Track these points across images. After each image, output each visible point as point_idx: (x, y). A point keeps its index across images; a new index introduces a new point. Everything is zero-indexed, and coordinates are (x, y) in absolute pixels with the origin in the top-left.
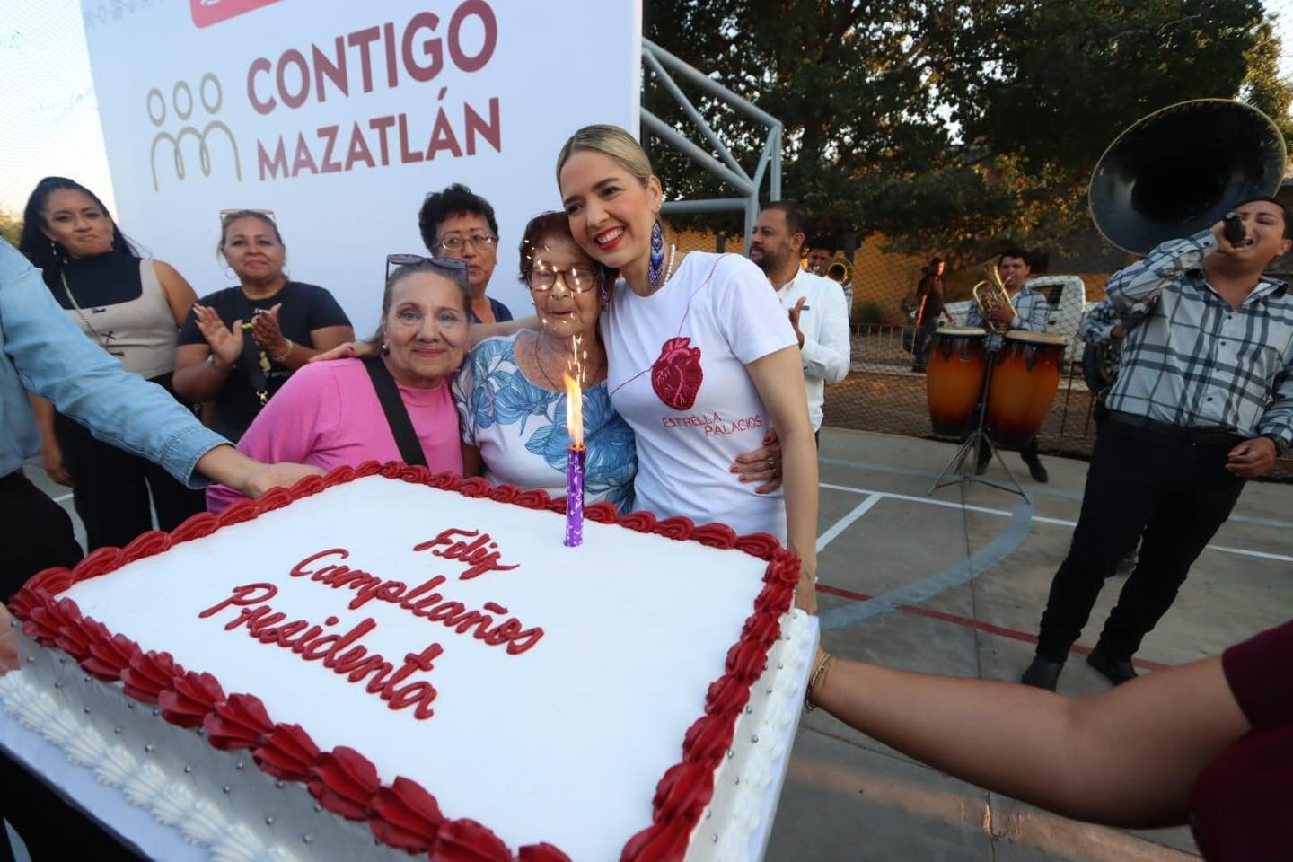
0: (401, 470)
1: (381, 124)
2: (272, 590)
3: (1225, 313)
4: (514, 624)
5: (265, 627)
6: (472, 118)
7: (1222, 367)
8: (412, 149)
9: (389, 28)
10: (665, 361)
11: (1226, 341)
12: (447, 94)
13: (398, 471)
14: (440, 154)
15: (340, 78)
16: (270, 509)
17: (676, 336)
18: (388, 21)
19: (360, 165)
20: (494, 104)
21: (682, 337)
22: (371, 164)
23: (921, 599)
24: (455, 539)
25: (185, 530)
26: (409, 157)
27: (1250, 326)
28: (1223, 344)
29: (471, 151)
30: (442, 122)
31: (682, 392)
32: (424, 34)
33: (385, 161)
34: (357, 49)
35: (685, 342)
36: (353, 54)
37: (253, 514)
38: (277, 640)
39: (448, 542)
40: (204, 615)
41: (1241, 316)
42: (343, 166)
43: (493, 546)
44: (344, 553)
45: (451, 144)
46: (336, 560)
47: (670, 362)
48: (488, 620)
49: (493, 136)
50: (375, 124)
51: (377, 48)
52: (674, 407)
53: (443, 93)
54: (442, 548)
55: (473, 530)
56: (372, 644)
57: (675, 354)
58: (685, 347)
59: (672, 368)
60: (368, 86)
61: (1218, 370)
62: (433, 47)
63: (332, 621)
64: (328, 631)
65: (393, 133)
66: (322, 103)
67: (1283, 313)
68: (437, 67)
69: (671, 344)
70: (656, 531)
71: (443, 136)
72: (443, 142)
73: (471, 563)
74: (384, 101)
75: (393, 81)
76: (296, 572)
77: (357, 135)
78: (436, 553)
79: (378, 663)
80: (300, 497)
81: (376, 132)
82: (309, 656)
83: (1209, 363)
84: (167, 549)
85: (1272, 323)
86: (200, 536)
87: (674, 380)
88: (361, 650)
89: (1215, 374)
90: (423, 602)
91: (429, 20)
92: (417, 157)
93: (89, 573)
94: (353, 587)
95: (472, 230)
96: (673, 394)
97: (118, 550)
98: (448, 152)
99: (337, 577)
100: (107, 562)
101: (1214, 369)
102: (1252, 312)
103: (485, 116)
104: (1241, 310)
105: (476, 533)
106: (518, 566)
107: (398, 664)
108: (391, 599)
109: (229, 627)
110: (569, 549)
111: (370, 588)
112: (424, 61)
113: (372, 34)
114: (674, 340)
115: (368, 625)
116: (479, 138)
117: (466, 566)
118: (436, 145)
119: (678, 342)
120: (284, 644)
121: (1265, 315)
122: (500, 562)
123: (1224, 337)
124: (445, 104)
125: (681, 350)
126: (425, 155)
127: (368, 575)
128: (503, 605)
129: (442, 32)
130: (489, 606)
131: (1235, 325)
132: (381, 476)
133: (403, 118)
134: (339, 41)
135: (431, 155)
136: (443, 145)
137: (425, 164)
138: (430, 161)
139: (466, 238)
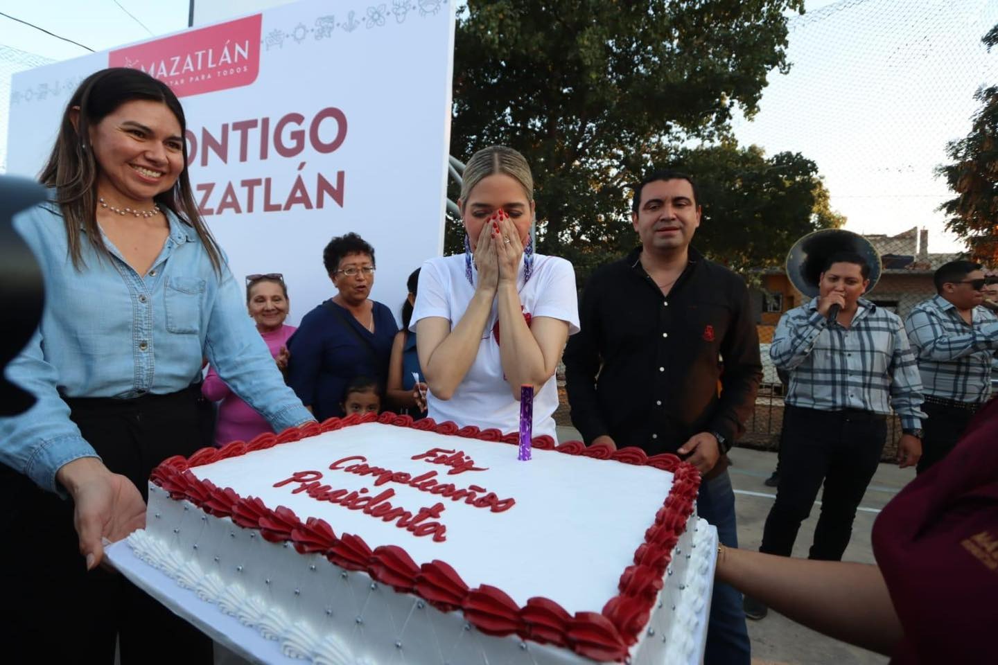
0: (392, 419)
1: (250, 184)
2: (319, 475)
3: (843, 333)
4: (492, 496)
5: (320, 493)
6: (323, 184)
7: (852, 373)
8: (273, 202)
9: (266, 122)
11: (850, 353)
12: (305, 167)
13: (390, 419)
14: (295, 207)
15: (222, 152)
16: (307, 436)
18: (265, 116)
19: (229, 212)
20: (341, 175)
22: (238, 210)
24: (439, 454)
25: (255, 442)
26: (269, 207)
27: (861, 338)
28: (849, 355)
29: (320, 205)
30: (299, 184)
32: (292, 127)
33: (250, 209)
34: (239, 133)
36: (235, 137)
37: (297, 438)
38: (329, 499)
39: (435, 455)
40: (276, 485)
41: (853, 332)
42: (215, 212)
43: (468, 458)
44: (363, 459)
45: (305, 200)
46: (360, 462)
48: (473, 495)
49: (338, 196)
50: (244, 183)
51: (254, 135)
53: (302, 166)
54: (432, 459)
55: (452, 450)
56: (395, 503)
60: (243, 158)
61: (851, 375)
62: (298, 136)
63: (364, 491)
64: (361, 496)
65: (259, 191)
66: (204, 168)
67: (878, 324)
68: (300, 148)
70: (585, 454)
71: (299, 194)
72: (298, 198)
73: (453, 466)
74: (255, 168)
75: (264, 155)
76: (333, 467)
77: (230, 190)
78: (427, 461)
79: (400, 512)
80: (326, 431)
81: (246, 189)
82: (353, 507)
83: (844, 371)
84: (244, 454)
85: (874, 333)
86: (264, 448)
88: (388, 505)
89: (850, 379)
90: (425, 483)
91: (298, 118)
92: (277, 208)
93: (197, 463)
94: (374, 475)
95: (364, 263)
97: (215, 450)
98: (302, 206)
99: (363, 470)
100: (208, 456)
101: (848, 375)
102: (859, 328)
103: (334, 183)
104: (853, 329)
105: (454, 451)
106: (488, 469)
107: (415, 513)
108: (403, 482)
109: (294, 492)
110: (522, 462)
111: (384, 476)
112: (289, 144)
113: (253, 124)
115: (390, 493)
116: (327, 197)
117: (450, 468)
118: (292, 200)
120: (335, 501)
121: (868, 329)
122: (474, 466)
123: (848, 351)
124: (303, 173)
126: (283, 207)
127: (383, 470)
128: (483, 487)
129: (306, 126)
130: (472, 487)
131: (851, 340)
132: (378, 423)
133: (268, 181)
134: (225, 128)
135: (288, 207)
136: (298, 201)
137: (282, 213)
138: (286, 212)
139: (359, 268)
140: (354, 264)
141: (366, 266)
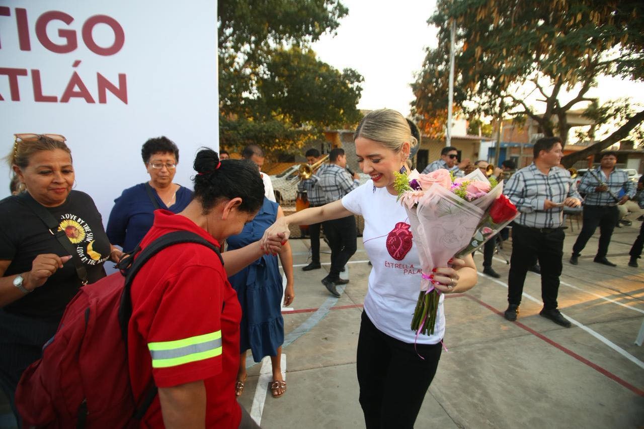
1: (12, 73)
6: (103, 83)
8: (45, 92)
9: (22, 13)
10: (395, 233)
12: (80, 66)
14: (73, 100)
17: (404, 222)
18: (20, 7)
20: (122, 78)
21: (407, 223)
23: (334, 304)
26: (42, 98)
29: (103, 100)
30: (76, 79)
31: (399, 251)
32: (58, 24)
33: (16, 98)
35: (407, 227)
45: (85, 95)
47: (397, 234)
49: (122, 94)
52: (393, 257)
53: (77, 64)
57: (401, 231)
58: (407, 229)
59: (397, 238)
62: (68, 34)
68: (72, 46)
69: (400, 225)
71: (77, 89)
72: (76, 92)
75: (25, 46)
81: (7, 77)
87: (397, 244)
91: (66, 18)
92: (52, 99)
96: (395, 251)
98: (82, 100)
103: (115, 82)
112: (58, 40)
114: (402, 223)
116: (109, 94)
118: (70, 93)
119: (404, 225)
124: (79, 70)
125: (404, 230)
126: (59, 98)
129: (76, 27)
133: (36, 73)
135: (65, 99)
136: (77, 95)
137: (59, 105)
138: (64, 104)
139: (165, 164)
140: (161, 161)
141: (170, 163)
